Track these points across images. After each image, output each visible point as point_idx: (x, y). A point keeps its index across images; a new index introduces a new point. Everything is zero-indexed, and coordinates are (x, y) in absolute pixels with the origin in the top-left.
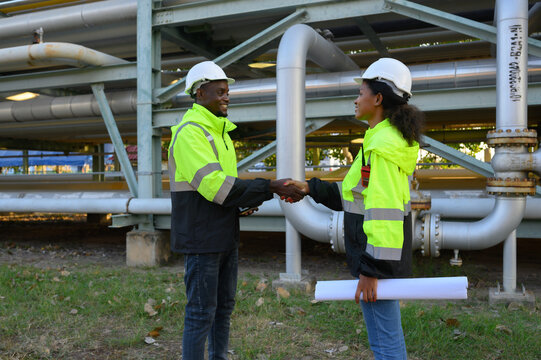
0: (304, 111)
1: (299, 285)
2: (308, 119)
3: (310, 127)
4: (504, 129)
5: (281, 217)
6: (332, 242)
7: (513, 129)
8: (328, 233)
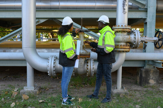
0: (35, 15)
1: (33, 92)
2: (37, 18)
3: (38, 22)
4: (120, 25)
5: (24, 60)
6: (48, 72)
7: (124, 25)
8: (47, 68)
